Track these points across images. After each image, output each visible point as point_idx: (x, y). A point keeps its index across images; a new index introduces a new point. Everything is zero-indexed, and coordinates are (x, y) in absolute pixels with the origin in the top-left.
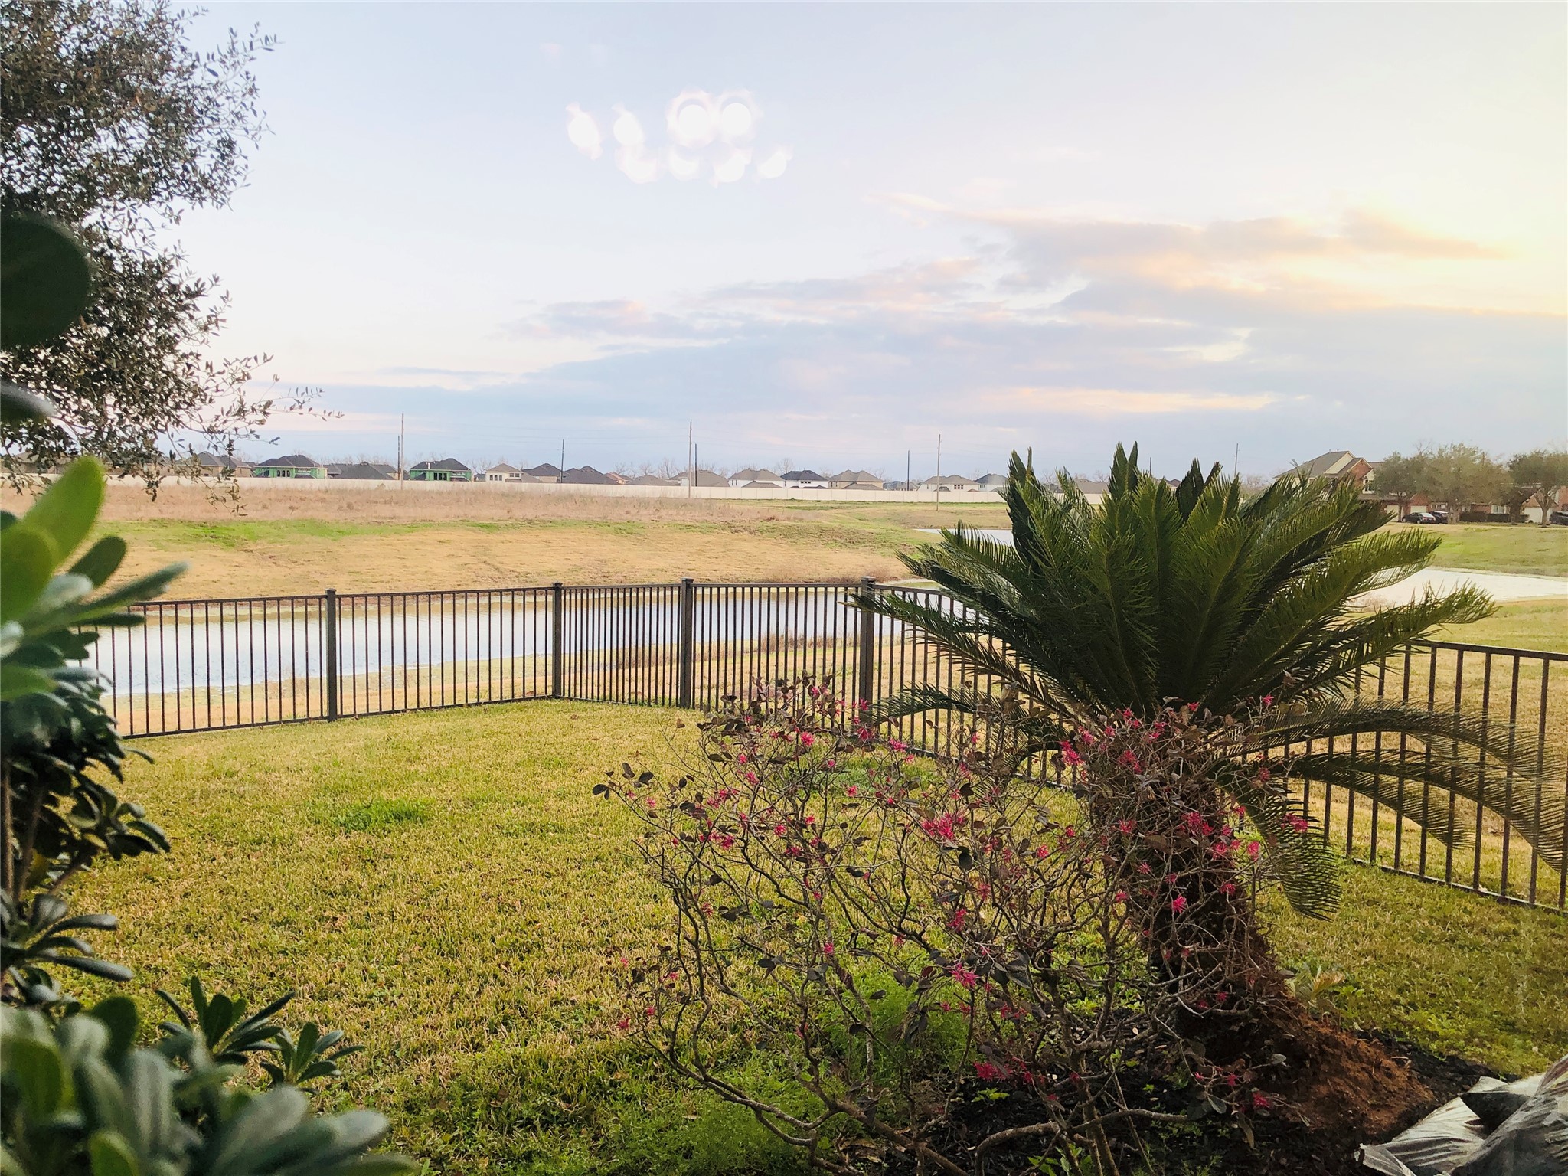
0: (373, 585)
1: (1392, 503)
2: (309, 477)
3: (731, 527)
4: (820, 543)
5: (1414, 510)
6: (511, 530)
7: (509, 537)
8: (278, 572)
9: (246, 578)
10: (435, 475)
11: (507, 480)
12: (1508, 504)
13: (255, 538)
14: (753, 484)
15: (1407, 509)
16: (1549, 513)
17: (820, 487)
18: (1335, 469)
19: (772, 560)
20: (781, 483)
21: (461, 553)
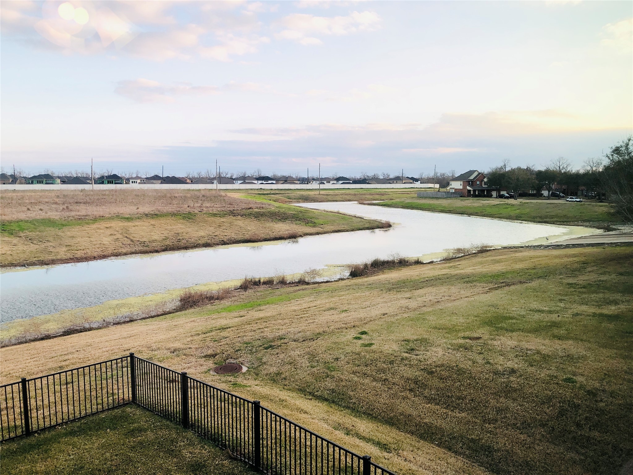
0: (76, 252)
1: (494, 190)
2: (52, 184)
3: (233, 213)
4: (270, 220)
5: (502, 193)
6: (138, 220)
7: (137, 224)
8: (33, 247)
9: (18, 252)
10: (108, 181)
11: (139, 183)
12: (536, 190)
13: (22, 230)
14: (244, 183)
15: (499, 193)
16: (551, 193)
17: (272, 183)
18: (472, 178)
19: (250, 229)
20: (256, 182)
21: (116, 233)
